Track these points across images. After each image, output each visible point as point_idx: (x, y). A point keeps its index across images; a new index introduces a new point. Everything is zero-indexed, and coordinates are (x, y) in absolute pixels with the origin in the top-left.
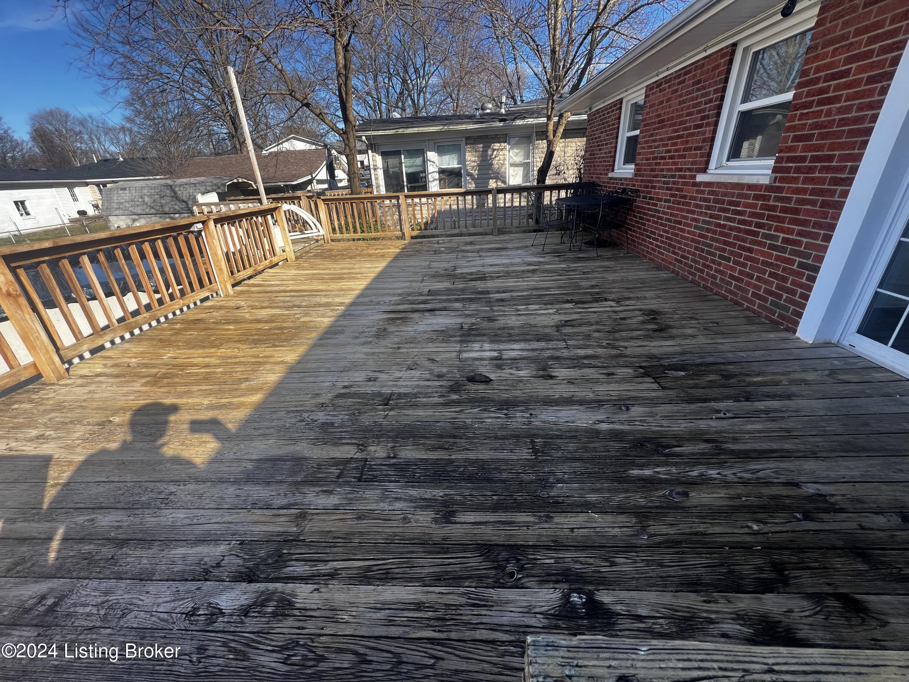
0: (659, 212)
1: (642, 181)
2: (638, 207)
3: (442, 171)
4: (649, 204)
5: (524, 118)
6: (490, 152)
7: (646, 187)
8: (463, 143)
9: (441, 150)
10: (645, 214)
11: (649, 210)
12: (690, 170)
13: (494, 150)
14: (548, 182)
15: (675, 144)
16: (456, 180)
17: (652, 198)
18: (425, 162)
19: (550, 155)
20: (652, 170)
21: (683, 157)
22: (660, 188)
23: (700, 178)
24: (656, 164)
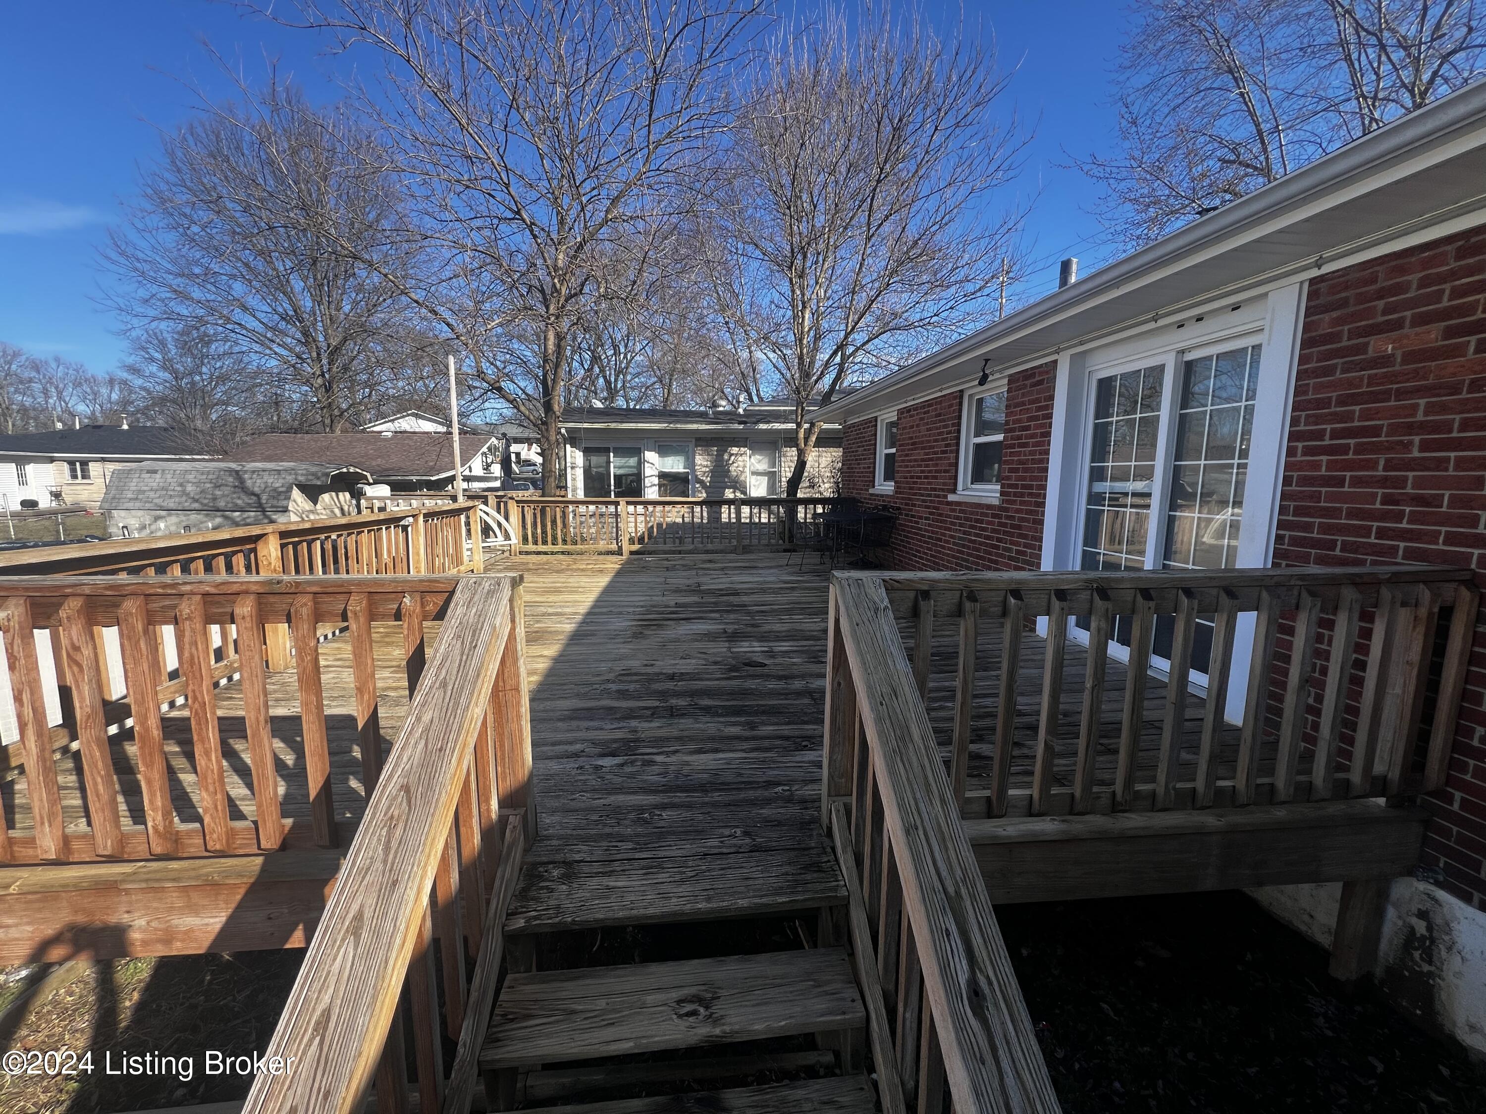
0: (920, 529)
1: (903, 498)
2: (901, 525)
3: (662, 476)
4: (911, 521)
5: (768, 422)
6: (726, 457)
7: (907, 504)
8: (692, 445)
9: (663, 450)
10: (909, 532)
11: (912, 527)
12: (943, 490)
13: (732, 455)
14: (800, 495)
15: (927, 466)
16: (681, 488)
17: (913, 516)
18: (640, 464)
19: (801, 465)
20: (911, 488)
21: (936, 478)
22: (919, 506)
23: (951, 498)
24: (914, 483)
